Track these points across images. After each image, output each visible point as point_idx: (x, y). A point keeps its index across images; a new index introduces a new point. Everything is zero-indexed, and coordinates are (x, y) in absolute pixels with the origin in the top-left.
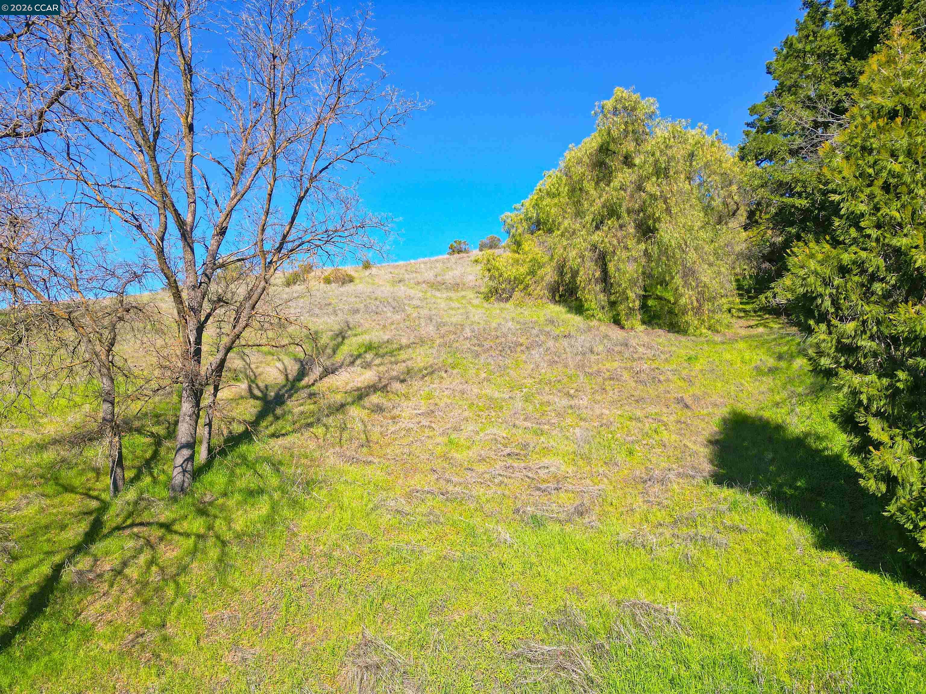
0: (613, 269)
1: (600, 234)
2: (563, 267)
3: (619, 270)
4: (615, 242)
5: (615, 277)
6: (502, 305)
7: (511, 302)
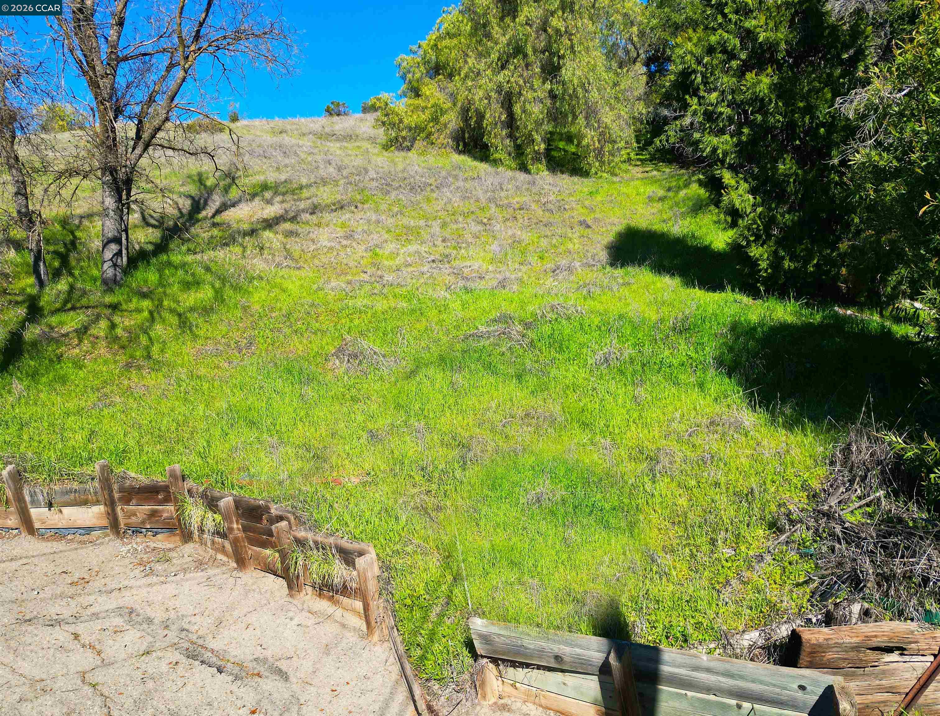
0: (519, 111)
1: (506, 73)
2: (468, 110)
3: (524, 111)
4: (521, 82)
5: (521, 119)
6: (403, 154)
7: (413, 151)
